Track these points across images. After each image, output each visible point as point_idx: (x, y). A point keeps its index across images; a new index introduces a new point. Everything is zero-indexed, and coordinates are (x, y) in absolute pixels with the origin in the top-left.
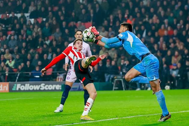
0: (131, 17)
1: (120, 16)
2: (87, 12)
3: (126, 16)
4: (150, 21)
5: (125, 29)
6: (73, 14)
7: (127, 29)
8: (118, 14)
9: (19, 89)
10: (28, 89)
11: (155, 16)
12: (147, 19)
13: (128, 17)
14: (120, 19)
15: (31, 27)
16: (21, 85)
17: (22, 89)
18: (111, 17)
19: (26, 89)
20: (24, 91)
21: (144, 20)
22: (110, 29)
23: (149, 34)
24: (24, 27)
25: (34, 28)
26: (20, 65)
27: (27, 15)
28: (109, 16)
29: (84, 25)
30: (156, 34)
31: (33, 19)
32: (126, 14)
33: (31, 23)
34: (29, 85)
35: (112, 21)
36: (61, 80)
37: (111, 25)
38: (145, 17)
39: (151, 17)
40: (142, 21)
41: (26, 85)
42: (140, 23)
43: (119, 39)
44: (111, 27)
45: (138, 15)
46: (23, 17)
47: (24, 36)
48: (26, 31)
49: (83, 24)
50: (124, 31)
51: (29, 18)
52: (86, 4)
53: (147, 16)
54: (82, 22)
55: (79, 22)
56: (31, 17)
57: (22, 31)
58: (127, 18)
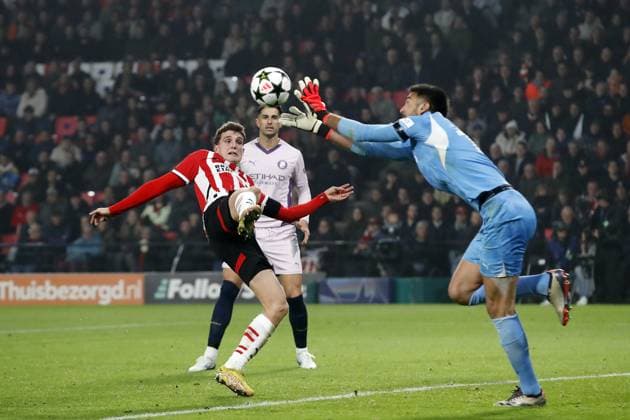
0: (539, 75)
1: (504, 72)
2: (404, 57)
3: (523, 72)
4: (599, 90)
5: (421, 106)
6: (359, 63)
7: (428, 105)
8: (499, 66)
9: (177, 295)
10: (203, 296)
11: (614, 72)
12: (588, 83)
13: (531, 75)
14: (506, 83)
15: (228, 101)
16: (184, 282)
17: (185, 295)
18: (477, 74)
19: (196, 296)
20: (193, 301)
21: (580, 86)
22: (471, 111)
23: (594, 129)
24: (206, 101)
25: (235, 104)
26: (188, 220)
27: (216, 65)
28: (471, 72)
29: (392, 97)
30: (616, 130)
31: (235, 79)
32: (523, 66)
33: (227, 91)
34: (206, 281)
35: (478, 86)
36: (311, 269)
37: (476, 98)
38: (583, 78)
39: (600, 76)
40: (571, 87)
41: (198, 282)
42: (567, 94)
43: (398, 132)
44: (476, 105)
45: (561, 69)
46: (204, 70)
47: (205, 130)
48: (210, 116)
49: (387, 94)
50: (420, 111)
51: (222, 73)
52: (400, 34)
53: (588, 73)
54: (385, 90)
55: (375, 90)
56: (229, 71)
57: (198, 115)
58: (526, 80)
